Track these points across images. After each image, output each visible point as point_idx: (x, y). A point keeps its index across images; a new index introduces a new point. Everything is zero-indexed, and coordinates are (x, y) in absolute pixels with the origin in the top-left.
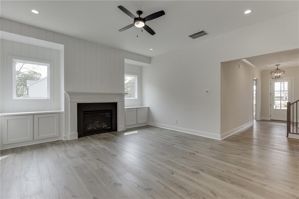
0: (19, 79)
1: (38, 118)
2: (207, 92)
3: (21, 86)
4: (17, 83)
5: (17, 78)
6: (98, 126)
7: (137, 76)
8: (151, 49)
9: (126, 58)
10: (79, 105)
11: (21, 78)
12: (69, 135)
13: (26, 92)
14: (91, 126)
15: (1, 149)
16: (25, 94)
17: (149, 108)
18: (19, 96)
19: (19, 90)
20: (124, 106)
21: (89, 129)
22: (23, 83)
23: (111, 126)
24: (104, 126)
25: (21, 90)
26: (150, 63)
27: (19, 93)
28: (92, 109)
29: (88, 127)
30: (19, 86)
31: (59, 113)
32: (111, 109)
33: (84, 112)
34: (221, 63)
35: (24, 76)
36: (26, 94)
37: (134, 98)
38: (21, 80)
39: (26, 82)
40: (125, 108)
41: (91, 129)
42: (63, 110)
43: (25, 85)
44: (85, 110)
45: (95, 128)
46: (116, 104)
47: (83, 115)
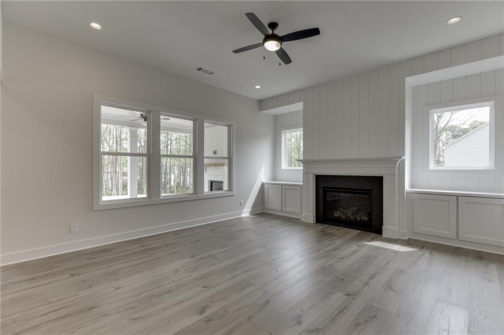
6: (351, 214)
10: (318, 178)
14: (339, 212)
21: (335, 215)
28: (335, 185)
32: (369, 188)
33: (323, 188)
41: (338, 217)
44: (326, 186)
45: (344, 217)
46: (380, 180)
47: (321, 191)
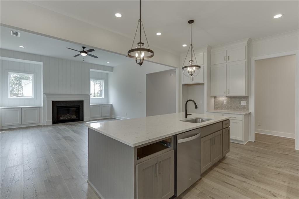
0: (15, 78)
1: (25, 110)
2: (140, 93)
3: (16, 85)
4: (13, 82)
5: (12, 77)
6: (69, 117)
7: (104, 81)
8: (108, 63)
9: (91, 69)
10: (54, 102)
11: (16, 77)
12: (46, 122)
13: (22, 91)
14: (63, 117)
15: (1, 128)
16: (20, 94)
17: (112, 105)
18: (14, 95)
19: (15, 90)
20: (90, 103)
21: (61, 119)
22: (19, 82)
23: (79, 117)
24: (74, 117)
25: (16, 89)
26: (112, 71)
27: (14, 92)
28: (63, 105)
29: (61, 117)
30: (14, 85)
31: (39, 107)
32: (78, 105)
33: (57, 107)
34: (146, 74)
35: (19, 75)
36: (22, 93)
37: (101, 98)
38: (16, 79)
39: (21, 81)
40: (90, 104)
42: (42, 106)
43: (20, 85)
44: (58, 106)
45: (66, 118)
46: (82, 102)
47: (56, 109)
